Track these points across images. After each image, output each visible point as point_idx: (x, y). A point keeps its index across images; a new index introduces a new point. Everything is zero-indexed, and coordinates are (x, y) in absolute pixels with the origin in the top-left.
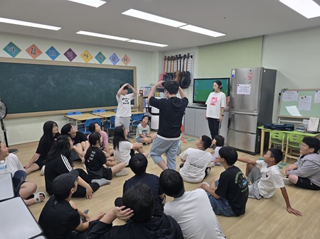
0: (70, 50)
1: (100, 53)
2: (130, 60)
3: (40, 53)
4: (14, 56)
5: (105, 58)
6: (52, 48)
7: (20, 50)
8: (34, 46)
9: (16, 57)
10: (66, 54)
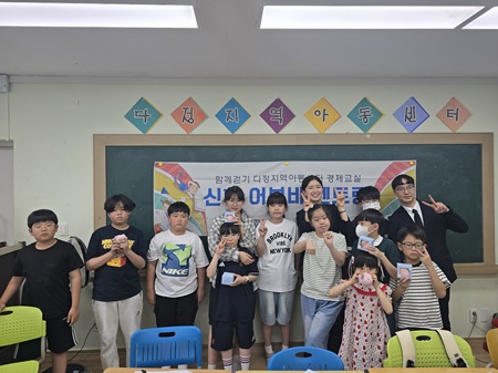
0: (278, 103)
1: (365, 102)
2: (468, 115)
3: (203, 116)
4: (144, 129)
5: (379, 115)
6: (233, 103)
7: (158, 115)
8: (190, 101)
9: (150, 132)
10: (265, 116)
